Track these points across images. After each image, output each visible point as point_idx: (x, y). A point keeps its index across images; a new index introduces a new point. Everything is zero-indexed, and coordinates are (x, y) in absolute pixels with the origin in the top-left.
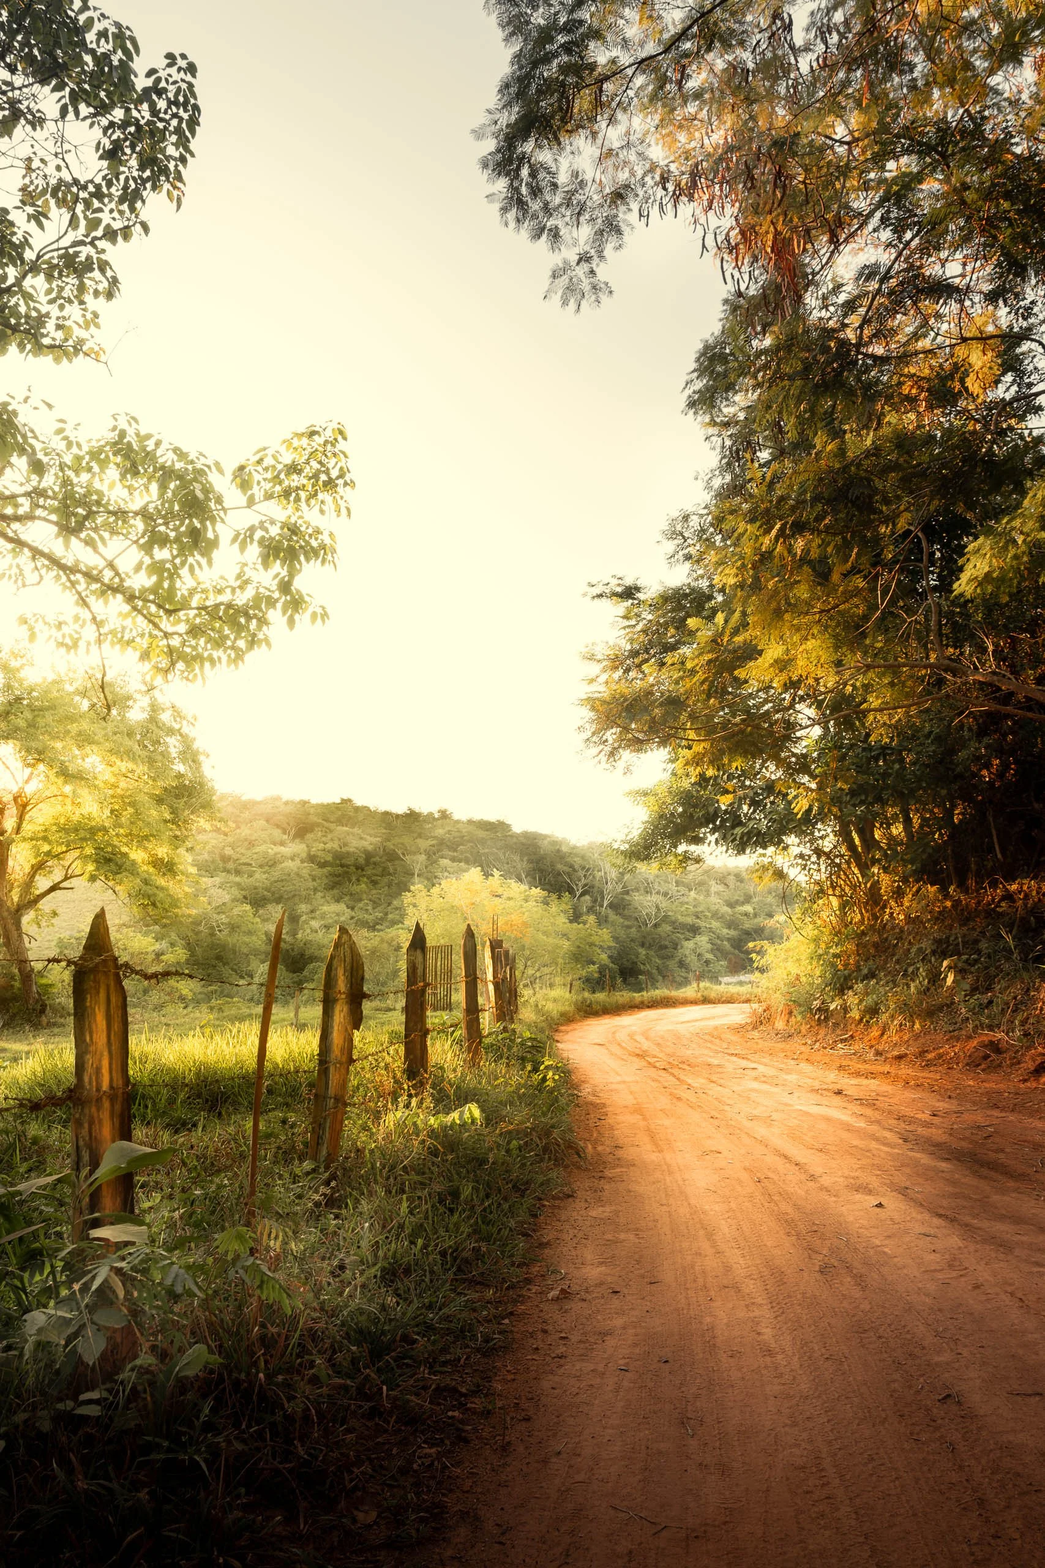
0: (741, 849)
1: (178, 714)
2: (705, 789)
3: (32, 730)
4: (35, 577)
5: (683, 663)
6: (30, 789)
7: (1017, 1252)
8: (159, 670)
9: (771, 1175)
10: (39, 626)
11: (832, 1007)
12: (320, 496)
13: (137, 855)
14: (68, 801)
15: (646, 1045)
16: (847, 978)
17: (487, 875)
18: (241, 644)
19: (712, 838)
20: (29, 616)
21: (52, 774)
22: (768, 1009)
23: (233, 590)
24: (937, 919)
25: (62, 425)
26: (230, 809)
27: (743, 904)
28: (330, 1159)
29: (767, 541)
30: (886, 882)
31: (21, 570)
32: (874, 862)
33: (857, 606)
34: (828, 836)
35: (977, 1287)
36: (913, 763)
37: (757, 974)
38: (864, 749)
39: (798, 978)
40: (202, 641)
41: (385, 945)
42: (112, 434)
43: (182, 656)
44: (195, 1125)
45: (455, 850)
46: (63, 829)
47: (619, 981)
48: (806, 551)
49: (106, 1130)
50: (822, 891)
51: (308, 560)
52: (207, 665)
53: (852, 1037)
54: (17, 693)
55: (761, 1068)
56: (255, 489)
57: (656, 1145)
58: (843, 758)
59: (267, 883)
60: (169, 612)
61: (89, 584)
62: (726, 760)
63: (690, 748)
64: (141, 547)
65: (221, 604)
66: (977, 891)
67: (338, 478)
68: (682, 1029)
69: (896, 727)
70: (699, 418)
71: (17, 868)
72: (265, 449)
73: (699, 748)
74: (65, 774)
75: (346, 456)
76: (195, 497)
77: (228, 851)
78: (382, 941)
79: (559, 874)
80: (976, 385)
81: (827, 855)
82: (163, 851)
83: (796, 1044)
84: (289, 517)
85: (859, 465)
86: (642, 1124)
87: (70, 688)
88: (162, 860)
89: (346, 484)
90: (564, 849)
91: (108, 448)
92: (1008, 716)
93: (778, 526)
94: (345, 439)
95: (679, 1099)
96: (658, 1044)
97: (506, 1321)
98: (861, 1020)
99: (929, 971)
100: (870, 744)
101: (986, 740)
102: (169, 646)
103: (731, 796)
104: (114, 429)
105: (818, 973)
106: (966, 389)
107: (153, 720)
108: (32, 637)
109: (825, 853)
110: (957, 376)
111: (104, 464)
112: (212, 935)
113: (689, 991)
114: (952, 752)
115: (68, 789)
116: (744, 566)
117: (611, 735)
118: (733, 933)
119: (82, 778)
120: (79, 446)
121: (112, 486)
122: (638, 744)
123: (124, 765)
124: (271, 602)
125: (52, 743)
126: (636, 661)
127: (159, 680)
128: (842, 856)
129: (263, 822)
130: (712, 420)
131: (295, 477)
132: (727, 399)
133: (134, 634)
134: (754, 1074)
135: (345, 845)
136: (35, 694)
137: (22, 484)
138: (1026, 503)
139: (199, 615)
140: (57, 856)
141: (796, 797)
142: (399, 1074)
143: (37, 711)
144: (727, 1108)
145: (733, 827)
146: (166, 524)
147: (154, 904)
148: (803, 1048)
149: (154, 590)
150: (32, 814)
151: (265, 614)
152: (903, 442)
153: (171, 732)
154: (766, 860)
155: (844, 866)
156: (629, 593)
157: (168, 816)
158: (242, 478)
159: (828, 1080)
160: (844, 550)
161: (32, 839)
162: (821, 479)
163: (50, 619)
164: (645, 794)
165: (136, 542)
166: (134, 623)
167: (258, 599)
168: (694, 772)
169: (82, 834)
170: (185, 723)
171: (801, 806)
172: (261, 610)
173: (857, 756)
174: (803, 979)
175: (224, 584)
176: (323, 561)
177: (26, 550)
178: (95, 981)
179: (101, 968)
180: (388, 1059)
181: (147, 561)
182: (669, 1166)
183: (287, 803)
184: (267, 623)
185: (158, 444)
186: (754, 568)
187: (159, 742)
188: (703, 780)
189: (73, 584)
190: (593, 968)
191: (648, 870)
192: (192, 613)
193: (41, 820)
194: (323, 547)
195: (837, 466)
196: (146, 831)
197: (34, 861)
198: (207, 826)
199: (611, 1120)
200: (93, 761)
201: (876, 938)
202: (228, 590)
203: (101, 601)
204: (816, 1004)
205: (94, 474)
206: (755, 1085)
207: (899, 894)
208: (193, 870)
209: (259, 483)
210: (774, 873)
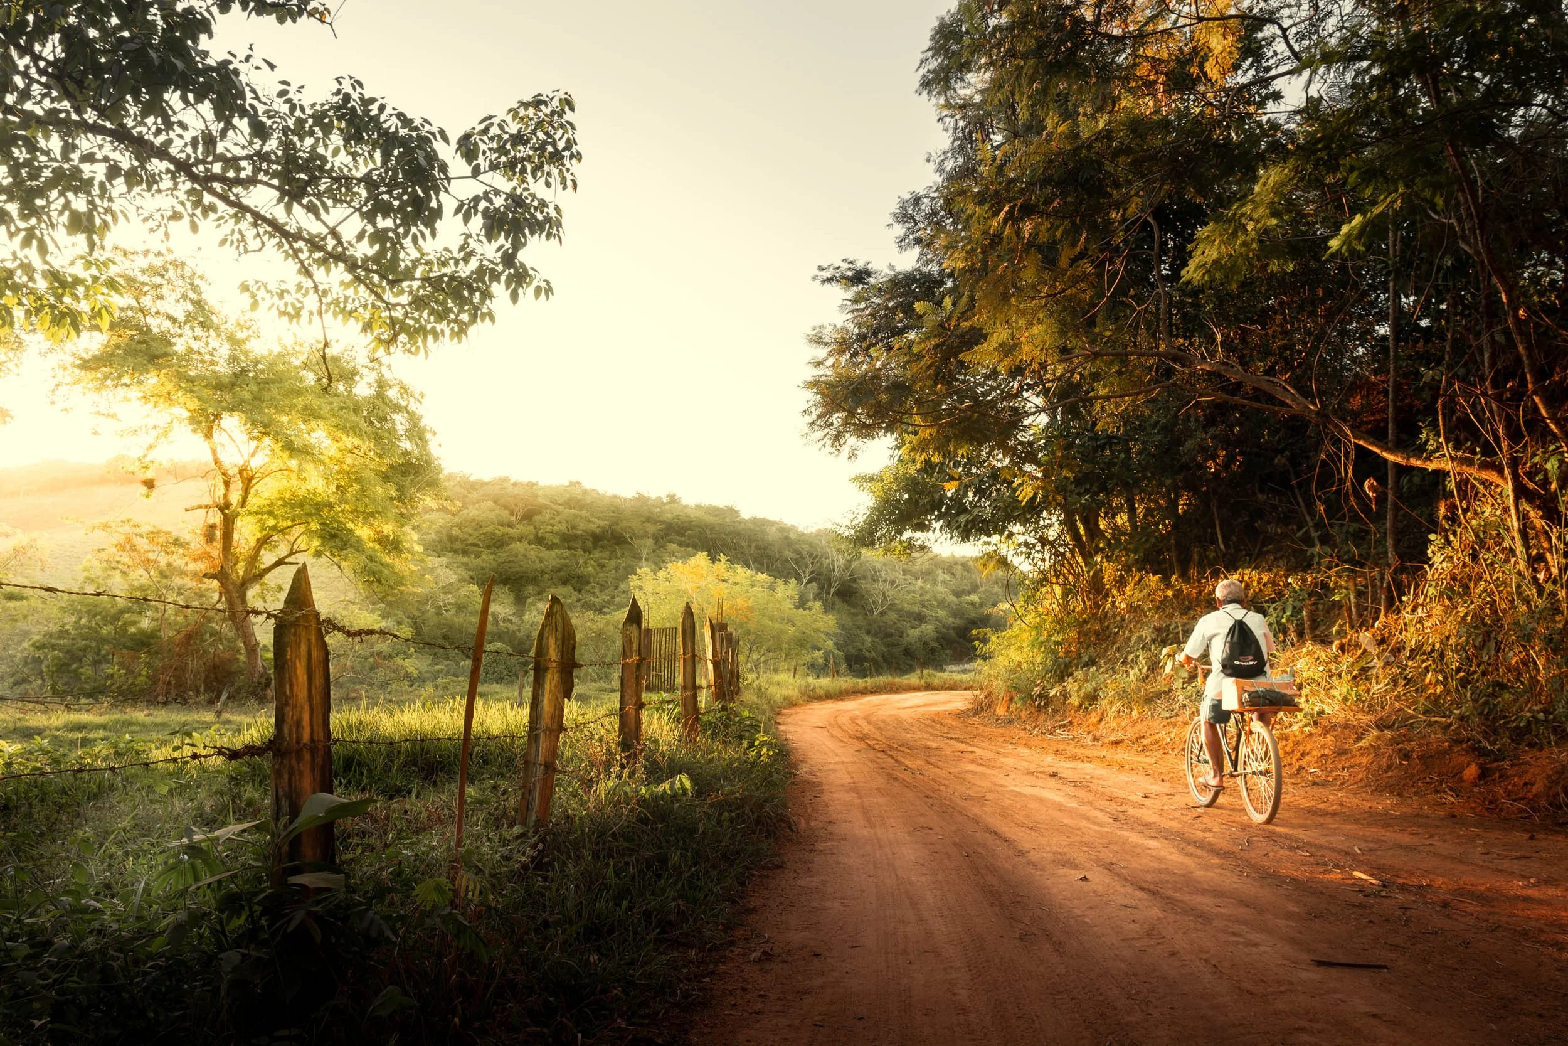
0: (965, 536)
1: (404, 390)
2: (931, 476)
3: (257, 403)
4: (257, 243)
5: (910, 348)
6: (255, 463)
7: (1215, 923)
8: (380, 341)
9: (979, 850)
10: (261, 294)
11: (1052, 693)
12: (546, 168)
13: (363, 532)
14: (294, 476)
15: (867, 728)
16: (1067, 666)
17: (713, 560)
18: (465, 317)
19: (937, 525)
20: (251, 283)
21: (277, 447)
22: (990, 694)
23: (457, 263)
24: (1158, 608)
25: (285, 87)
26: (458, 489)
27: (969, 593)
28: (539, 823)
29: (994, 224)
30: (1109, 571)
31: (243, 236)
32: (1098, 550)
33: (1084, 292)
34: (1053, 524)
35: (1173, 954)
36: (1139, 453)
37: (979, 661)
38: (1090, 439)
39: (1019, 664)
40: (425, 314)
41: (611, 628)
42: (336, 99)
43: (405, 328)
44: (409, 792)
45: (683, 535)
46: (286, 503)
47: (844, 666)
48: (1034, 235)
49: (307, 782)
50: (1045, 579)
51: (532, 233)
52: (430, 338)
53: (1071, 723)
54: (244, 365)
55: (979, 752)
56: (481, 159)
57: (869, 821)
58: (1069, 446)
59: (494, 564)
60: (392, 283)
61: (311, 252)
62: (951, 447)
63: (916, 433)
64: (364, 216)
65: (445, 275)
66: (1199, 581)
67: (564, 149)
68: (905, 715)
69: (1121, 416)
70: (933, 100)
71: (243, 542)
72: (490, 117)
73: (924, 434)
74: (291, 448)
75: (573, 128)
76: (419, 164)
77: (456, 531)
78: (608, 622)
79: (787, 561)
80: (1215, 71)
81: (1052, 544)
82: (388, 529)
83: (1015, 730)
84: (515, 188)
85: (1089, 147)
86: (857, 801)
87: (297, 363)
88: (388, 537)
89: (572, 156)
90: (792, 536)
91: (331, 113)
92: (1235, 407)
93: (1006, 208)
94: (572, 109)
95: (896, 779)
96: (879, 729)
97: (707, 980)
98: (1080, 707)
99: (1149, 659)
100: (1096, 434)
101: (1212, 431)
102: (391, 318)
103: (956, 483)
104: (338, 92)
105: (1039, 660)
106: (1205, 74)
107: (380, 395)
108: (255, 305)
109: (1050, 543)
110: (1196, 61)
111: (327, 130)
112: (439, 614)
113: (913, 679)
114: (1179, 442)
115: (293, 463)
116: (973, 250)
117: (837, 418)
118: (958, 622)
119: (308, 453)
120: (302, 109)
121: (336, 152)
122: (865, 431)
123: (350, 441)
124: (495, 276)
125: (277, 417)
126: (864, 345)
127: (381, 352)
128: (1067, 545)
129: (490, 503)
130: (947, 101)
131: (521, 148)
132: (962, 80)
133: (357, 304)
134: (971, 757)
135: (573, 527)
136: (260, 366)
137: (244, 147)
138: (1257, 188)
139: (423, 287)
140: (282, 531)
141: (1020, 485)
142: (613, 747)
143: (263, 384)
144: (942, 788)
145: (958, 514)
146: (390, 192)
147: (379, 581)
148: (1022, 734)
149: (377, 259)
150: (258, 487)
151: (488, 287)
152: (1138, 126)
153: (398, 408)
154: (991, 548)
155: (1068, 555)
156: (860, 277)
157: (393, 493)
158: (467, 147)
159: (1045, 763)
160: (1073, 232)
161: (257, 513)
162: (1052, 161)
163: (273, 287)
164: (871, 479)
165: (359, 210)
166: (356, 292)
167: (481, 271)
168: (920, 458)
169: (307, 508)
170: (411, 399)
171: (1026, 493)
172: (484, 283)
173: (1083, 445)
174: (1025, 666)
175: (448, 255)
176: (548, 236)
177: (248, 215)
178: (295, 634)
179: (302, 622)
180: (603, 732)
181: (370, 229)
182: (878, 840)
183: (515, 484)
184: (491, 297)
185: (382, 108)
186: (983, 252)
187: (385, 419)
188: (928, 466)
189: (296, 252)
190: (818, 654)
191: (872, 556)
192: (416, 284)
193: (267, 495)
194: (548, 219)
195: (1068, 148)
196: (371, 508)
197: (259, 535)
198: (434, 505)
199: (826, 798)
200: (319, 436)
201: (1097, 627)
202: (452, 262)
203: (322, 268)
204: (1037, 690)
205: (317, 140)
206: (972, 767)
207: (1121, 583)
208: (419, 548)
209: (484, 153)
210: (998, 561)
